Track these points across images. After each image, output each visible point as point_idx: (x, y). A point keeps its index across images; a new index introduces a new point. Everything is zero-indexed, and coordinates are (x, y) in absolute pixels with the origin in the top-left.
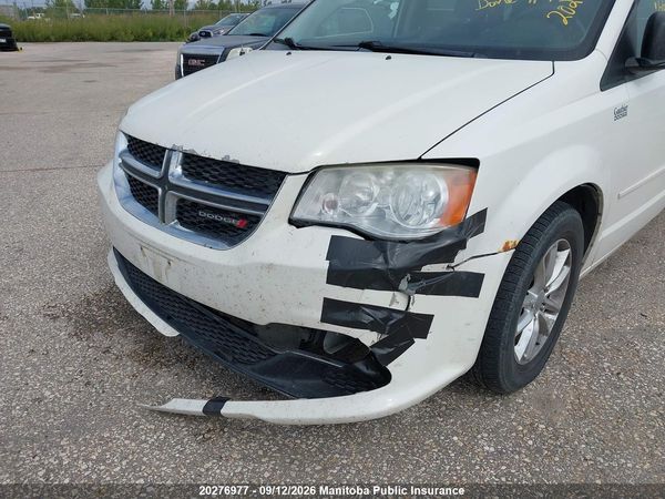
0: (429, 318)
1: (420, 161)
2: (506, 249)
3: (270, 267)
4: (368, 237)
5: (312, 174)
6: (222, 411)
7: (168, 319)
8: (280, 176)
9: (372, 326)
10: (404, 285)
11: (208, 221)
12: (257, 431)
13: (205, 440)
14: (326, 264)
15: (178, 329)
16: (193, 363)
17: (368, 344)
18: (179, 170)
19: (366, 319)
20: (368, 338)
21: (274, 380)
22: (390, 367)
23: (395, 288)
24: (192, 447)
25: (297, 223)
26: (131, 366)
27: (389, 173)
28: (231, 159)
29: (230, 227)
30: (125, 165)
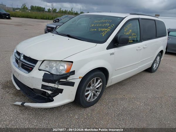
0: (63, 90)
1: (62, 61)
2: (80, 78)
3: (33, 77)
4: (51, 74)
5: (43, 61)
6: (24, 105)
7: (19, 86)
8: (37, 61)
9: (50, 90)
10: (57, 83)
11: (26, 68)
12: (33, 110)
13: (22, 111)
14: (42, 78)
15: (20, 88)
16: (25, 96)
17: (50, 93)
18: (23, 58)
19: (49, 89)
20: (50, 92)
21: (36, 100)
22: (53, 98)
23: (55, 83)
24: (19, 112)
25: (40, 70)
26: (12, 96)
27: (58, 62)
28: (30, 57)
29: (29, 69)
30: (15, 55)
